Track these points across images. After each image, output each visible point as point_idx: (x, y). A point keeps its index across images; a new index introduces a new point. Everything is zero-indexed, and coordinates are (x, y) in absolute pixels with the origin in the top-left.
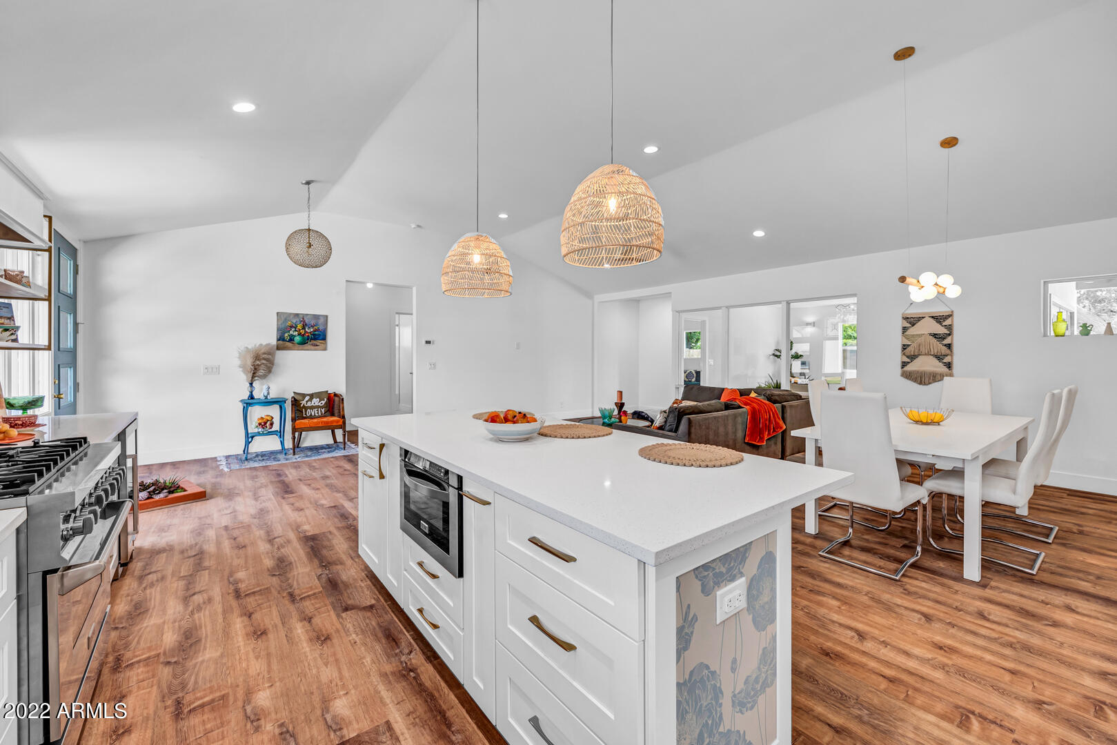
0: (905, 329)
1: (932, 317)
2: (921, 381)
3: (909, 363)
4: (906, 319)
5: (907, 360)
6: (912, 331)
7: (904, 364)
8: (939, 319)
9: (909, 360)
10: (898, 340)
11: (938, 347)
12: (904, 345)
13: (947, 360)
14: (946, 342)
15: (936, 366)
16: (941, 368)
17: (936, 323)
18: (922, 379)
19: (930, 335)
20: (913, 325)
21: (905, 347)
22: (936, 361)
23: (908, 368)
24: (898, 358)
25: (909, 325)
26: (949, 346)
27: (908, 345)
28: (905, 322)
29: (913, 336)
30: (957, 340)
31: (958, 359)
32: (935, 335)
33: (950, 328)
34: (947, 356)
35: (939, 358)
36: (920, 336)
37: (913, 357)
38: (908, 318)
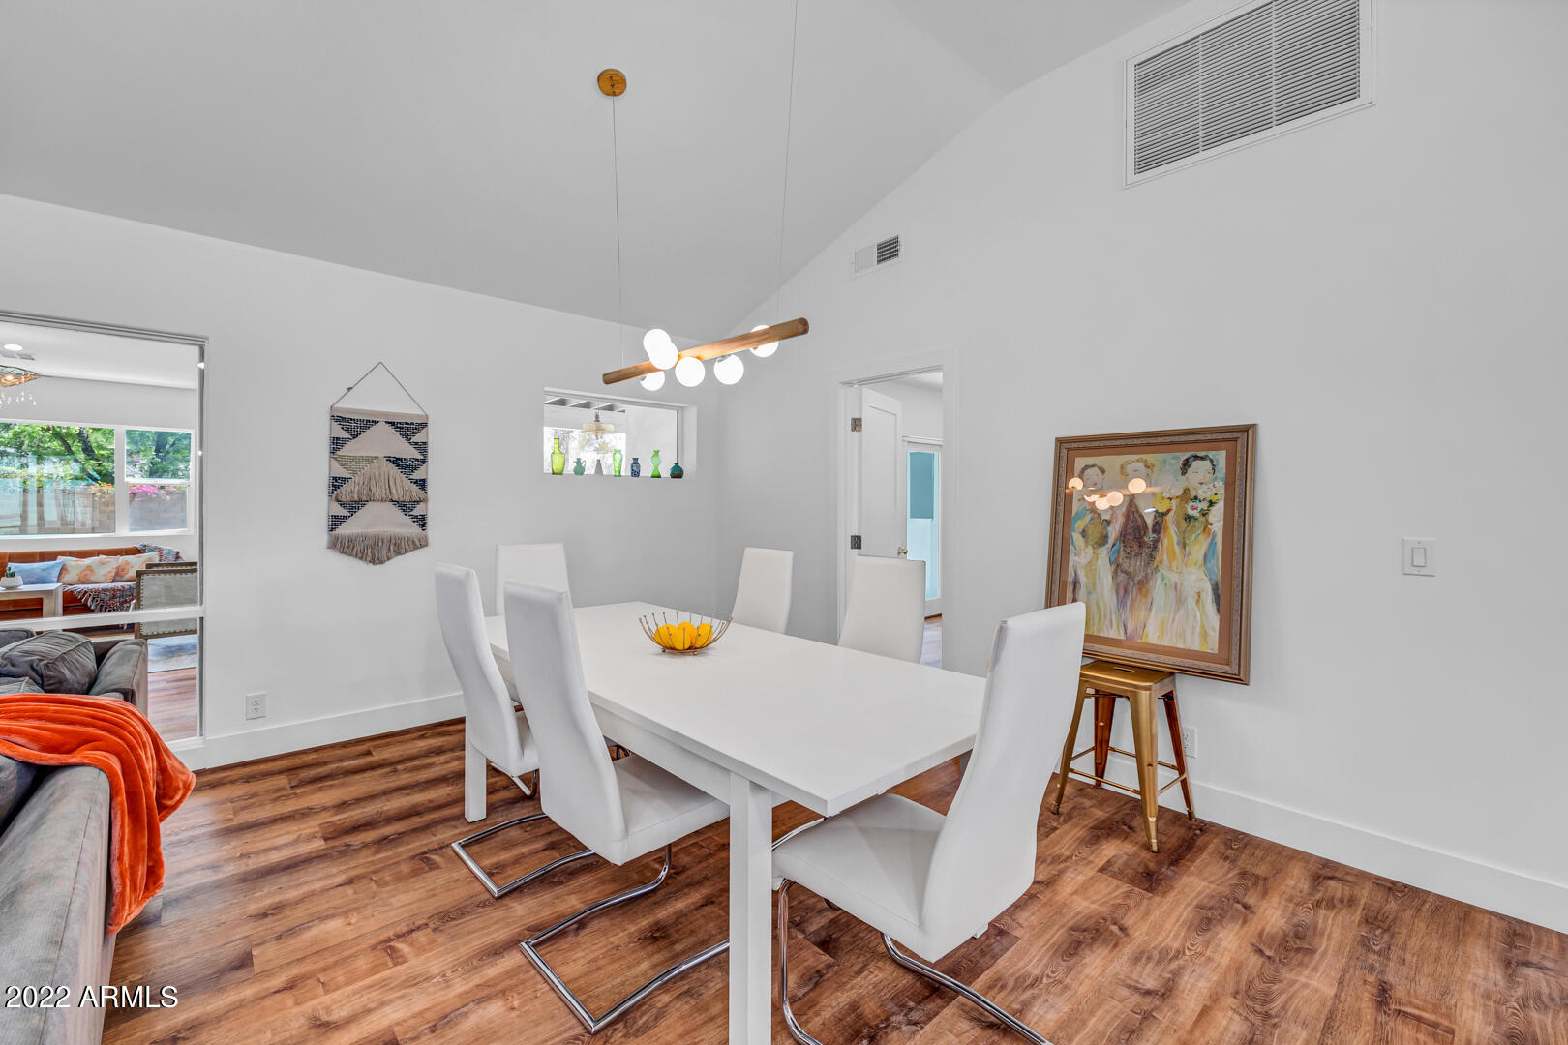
0: (336, 444)
1: (392, 424)
2: (373, 555)
3: (346, 517)
4: (339, 420)
5: (342, 512)
6: (350, 449)
7: (335, 522)
8: (407, 429)
9: (345, 512)
10: (320, 467)
11: (403, 486)
12: (335, 478)
13: (418, 511)
14: (417, 475)
15: (399, 525)
16: (408, 528)
17: (400, 437)
18: (373, 551)
19: (389, 459)
20: (356, 436)
21: (336, 483)
22: (397, 514)
23: (344, 530)
24: (321, 507)
25: (345, 435)
26: (422, 484)
27: (344, 480)
28: (337, 426)
29: (354, 459)
30: (433, 471)
31: (435, 507)
32: (397, 461)
33: (422, 447)
34: (418, 502)
35: (405, 507)
36: (370, 459)
37: (354, 506)
38: (344, 419)
